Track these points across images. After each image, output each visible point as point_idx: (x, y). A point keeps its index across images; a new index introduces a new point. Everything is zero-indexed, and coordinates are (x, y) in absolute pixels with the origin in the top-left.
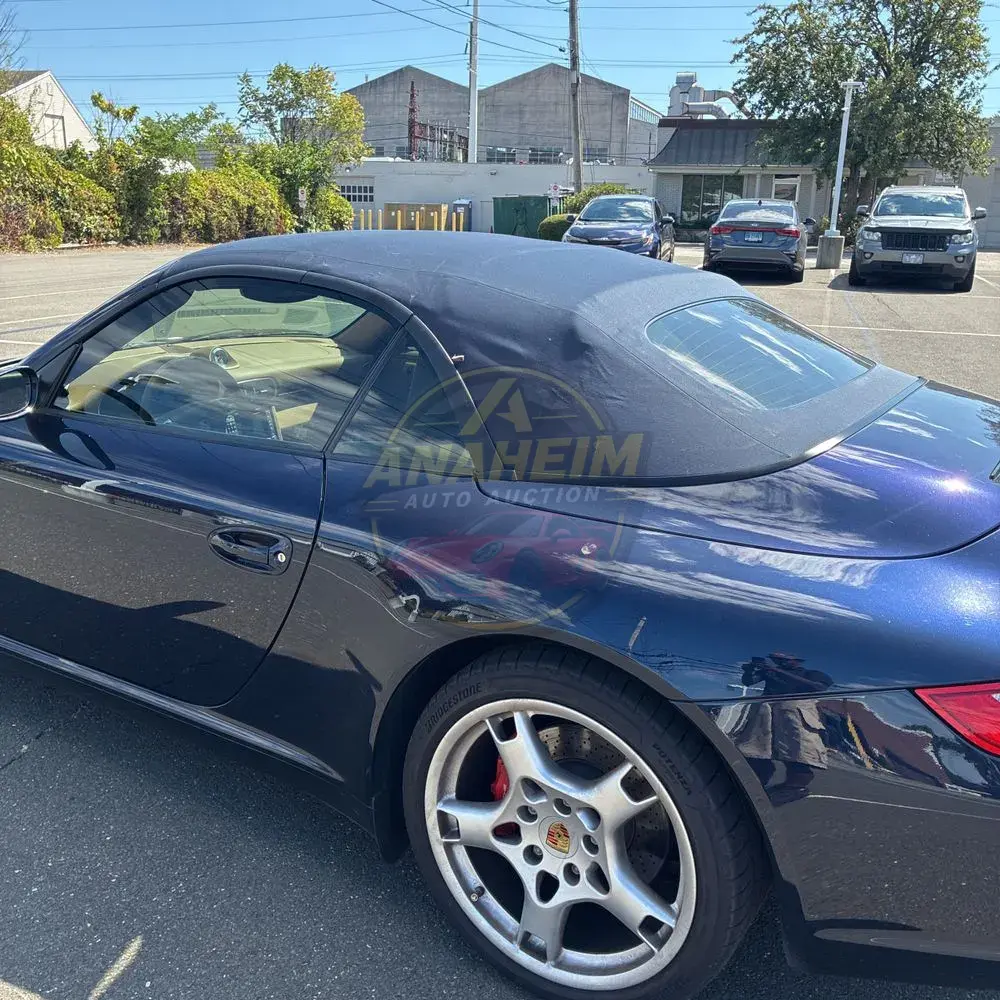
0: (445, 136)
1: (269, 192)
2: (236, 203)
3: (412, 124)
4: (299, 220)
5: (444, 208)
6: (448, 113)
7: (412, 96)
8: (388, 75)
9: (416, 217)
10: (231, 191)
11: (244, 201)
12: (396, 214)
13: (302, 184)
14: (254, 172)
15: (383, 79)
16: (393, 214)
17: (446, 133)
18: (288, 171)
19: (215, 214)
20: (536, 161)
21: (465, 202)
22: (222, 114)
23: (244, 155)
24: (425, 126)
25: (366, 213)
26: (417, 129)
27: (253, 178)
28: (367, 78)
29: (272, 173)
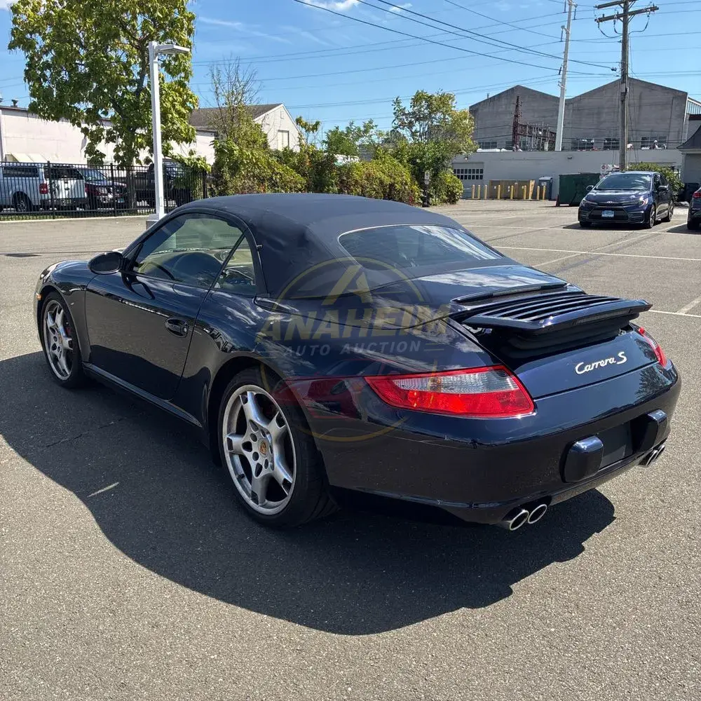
0: (540, 133)
1: (405, 174)
2: (381, 182)
3: (516, 125)
4: (424, 193)
5: (532, 183)
6: (544, 117)
7: (517, 106)
8: (503, 93)
9: (512, 189)
10: (380, 174)
11: (387, 181)
12: (497, 187)
13: (428, 169)
14: (396, 162)
15: (499, 95)
16: (495, 187)
17: (540, 130)
18: (418, 161)
19: (368, 190)
20: (609, 147)
21: (548, 178)
22: (376, 126)
23: (390, 151)
24: (525, 126)
25: (476, 187)
26: (519, 129)
27: (395, 166)
28: (488, 95)
29: (408, 162)
